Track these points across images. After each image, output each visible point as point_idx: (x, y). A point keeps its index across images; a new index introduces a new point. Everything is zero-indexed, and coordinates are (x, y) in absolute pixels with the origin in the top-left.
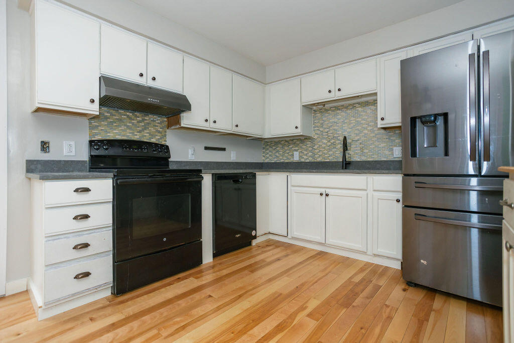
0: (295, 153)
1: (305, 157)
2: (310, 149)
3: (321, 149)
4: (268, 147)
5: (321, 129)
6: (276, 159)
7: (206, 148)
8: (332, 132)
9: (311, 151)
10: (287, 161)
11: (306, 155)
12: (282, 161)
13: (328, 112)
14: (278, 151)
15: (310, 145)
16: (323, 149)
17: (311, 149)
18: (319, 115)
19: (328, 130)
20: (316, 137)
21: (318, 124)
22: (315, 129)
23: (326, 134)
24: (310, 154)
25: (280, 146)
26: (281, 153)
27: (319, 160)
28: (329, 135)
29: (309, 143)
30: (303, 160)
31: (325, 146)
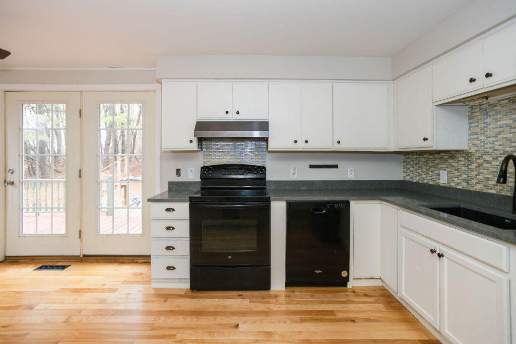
0: (442, 172)
1: (456, 180)
2: (464, 168)
3: (481, 171)
4: (409, 160)
5: (482, 138)
6: (418, 178)
7: (311, 166)
8: (501, 143)
9: (464, 172)
10: (431, 183)
11: (458, 177)
12: (425, 181)
13: (495, 108)
14: (420, 167)
15: (463, 163)
16: (485, 171)
17: (466, 169)
18: (478, 114)
19: (494, 139)
20: (473, 150)
21: (477, 130)
22: (472, 137)
23: (491, 146)
24: (464, 176)
25: (423, 160)
26: (424, 170)
27: (478, 188)
28: (496, 148)
29: (462, 159)
30: (453, 185)
31: (488, 165)
